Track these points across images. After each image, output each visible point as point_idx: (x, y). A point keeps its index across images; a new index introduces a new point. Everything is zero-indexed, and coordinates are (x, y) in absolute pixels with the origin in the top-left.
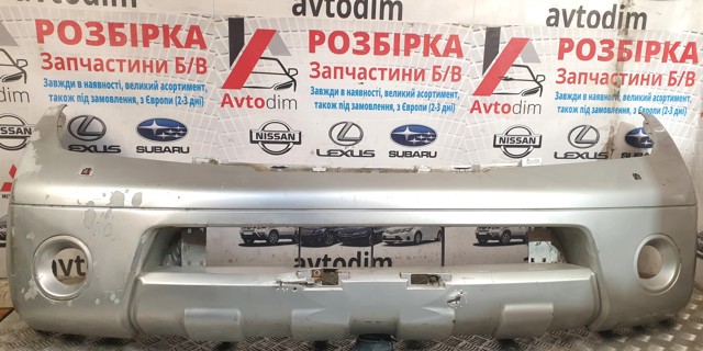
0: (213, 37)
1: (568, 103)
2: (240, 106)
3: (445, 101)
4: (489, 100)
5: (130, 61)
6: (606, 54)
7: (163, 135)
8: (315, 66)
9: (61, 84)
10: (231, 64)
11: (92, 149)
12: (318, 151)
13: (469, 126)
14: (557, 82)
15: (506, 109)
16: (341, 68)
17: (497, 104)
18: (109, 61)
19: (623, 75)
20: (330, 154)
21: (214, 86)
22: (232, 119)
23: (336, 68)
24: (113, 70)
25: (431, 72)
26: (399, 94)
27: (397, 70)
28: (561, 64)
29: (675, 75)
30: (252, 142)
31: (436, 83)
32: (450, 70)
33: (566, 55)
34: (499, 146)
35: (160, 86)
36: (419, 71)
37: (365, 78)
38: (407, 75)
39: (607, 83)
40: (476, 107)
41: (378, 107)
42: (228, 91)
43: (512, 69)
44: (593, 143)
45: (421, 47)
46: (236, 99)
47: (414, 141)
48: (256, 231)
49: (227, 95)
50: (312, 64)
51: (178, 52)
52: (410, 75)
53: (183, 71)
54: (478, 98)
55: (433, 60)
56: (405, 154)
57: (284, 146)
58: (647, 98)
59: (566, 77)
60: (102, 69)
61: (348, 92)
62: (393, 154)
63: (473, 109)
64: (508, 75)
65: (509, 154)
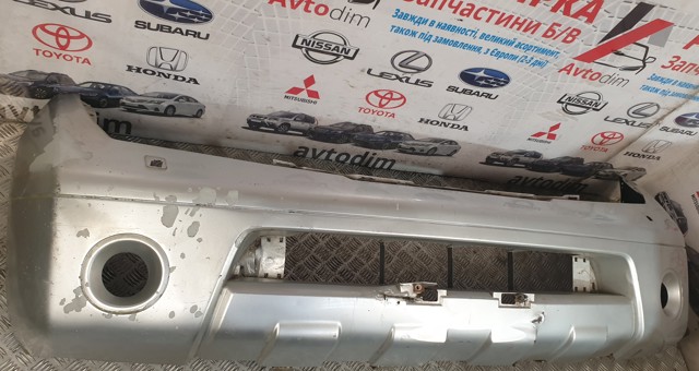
1: (657, 85)
3: (540, 57)
4: (586, 65)
7: (177, 15)
12: (368, 73)
13: (548, 82)
14: (663, 67)
15: (595, 76)
17: (589, 71)
20: (382, 75)
22: (277, 19)
25: (547, 28)
26: (496, 40)
27: (510, 17)
28: (682, 53)
31: (544, 39)
32: (569, 31)
33: (693, 47)
34: (563, 103)
36: (535, 23)
37: (468, 15)
38: (518, 24)
40: (568, 69)
41: (464, 46)
43: (632, 46)
44: (646, 116)
47: (483, 82)
48: (266, 121)
52: (521, 24)
54: (576, 62)
55: (558, 17)
56: (464, 91)
57: (332, 58)
59: (675, 64)
61: (439, 25)
62: (453, 89)
63: (564, 69)
64: (622, 50)
65: (565, 110)
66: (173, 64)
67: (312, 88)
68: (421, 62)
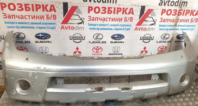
0: (58, 8)
1: (162, 28)
2: (67, 29)
3: (127, 27)
4: (140, 27)
5: (32, 16)
6: (174, 14)
7: (43, 38)
8: (90, 17)
9: (10, 23)
10: (64, 17)
11: (21, 42)
12: (90, 42)
13: (134, 34)
14: (160, 22)
15: (145, 29)
16: (98, 18)
17: (142, 28)
18: (25, 16)
19: (178, 20)
20: (93, 42)
21: (59, 23)
22: (64, 33)
23: (96, 18)
24: (27, 19)
25: (124, 19)
26: (114, 25)
27: (114, 18)
28: (161, 16)
29: (192, 19)
30: (70, 39)
31: (125, 22)
32: (130, 18)
33: (163, 14)
34: (142, 40)
35: (42, 23)
36: (121, 18)
37: (104, 21)
38: (117, 20)
39: (174, 22)
40: (136, 29)
41: (108, 29)
42: (63, 25)
43: (148, 18)
44: (168, 38)
45: (122, 12)
46: (65, 27)
47: (118, 38)
49: (63, 26)
50: (89, 16)
51: (47, 13)
52: (118, 20)
53: (49, 19)
54: (137, 26)
55: (125, 15)
56: (115, 42)
58: (184, 26)
59: (163, 20)
60: (23, 18)
61: (99, 25)
62: (112, 42)
63: (135, 29)
64: (146, 20)
65: (144, 42)
66: (45, 51)
67: (79, 51)
68: (100, 36)
